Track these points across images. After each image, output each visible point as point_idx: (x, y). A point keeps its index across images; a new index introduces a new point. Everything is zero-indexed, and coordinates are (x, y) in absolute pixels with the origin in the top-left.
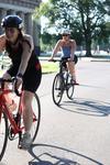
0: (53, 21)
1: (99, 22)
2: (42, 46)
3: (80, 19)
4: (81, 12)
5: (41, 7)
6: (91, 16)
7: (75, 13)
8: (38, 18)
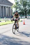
0: (16, 9)
1: (29, 9)
3: (24, 8)
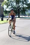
1: (22, 7)
2: (4, 14)
3: (16, 6)
4: (17, 4)
5: (4, 2)
6: (20, 5)
7: (15, 4)
8: (3, 5)
